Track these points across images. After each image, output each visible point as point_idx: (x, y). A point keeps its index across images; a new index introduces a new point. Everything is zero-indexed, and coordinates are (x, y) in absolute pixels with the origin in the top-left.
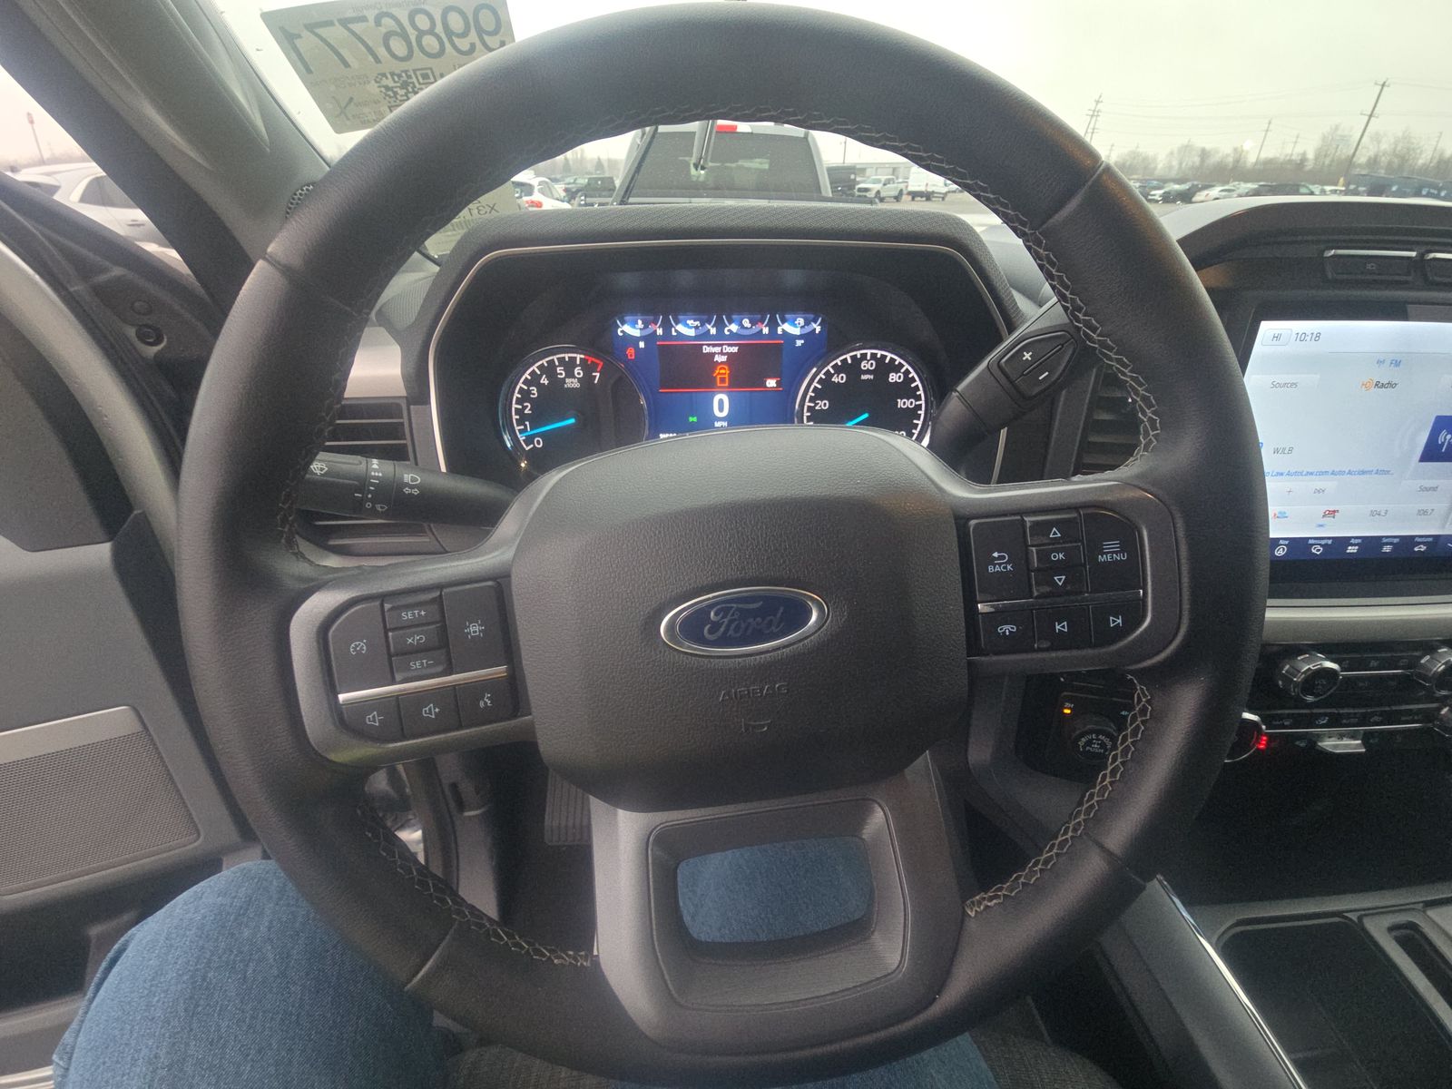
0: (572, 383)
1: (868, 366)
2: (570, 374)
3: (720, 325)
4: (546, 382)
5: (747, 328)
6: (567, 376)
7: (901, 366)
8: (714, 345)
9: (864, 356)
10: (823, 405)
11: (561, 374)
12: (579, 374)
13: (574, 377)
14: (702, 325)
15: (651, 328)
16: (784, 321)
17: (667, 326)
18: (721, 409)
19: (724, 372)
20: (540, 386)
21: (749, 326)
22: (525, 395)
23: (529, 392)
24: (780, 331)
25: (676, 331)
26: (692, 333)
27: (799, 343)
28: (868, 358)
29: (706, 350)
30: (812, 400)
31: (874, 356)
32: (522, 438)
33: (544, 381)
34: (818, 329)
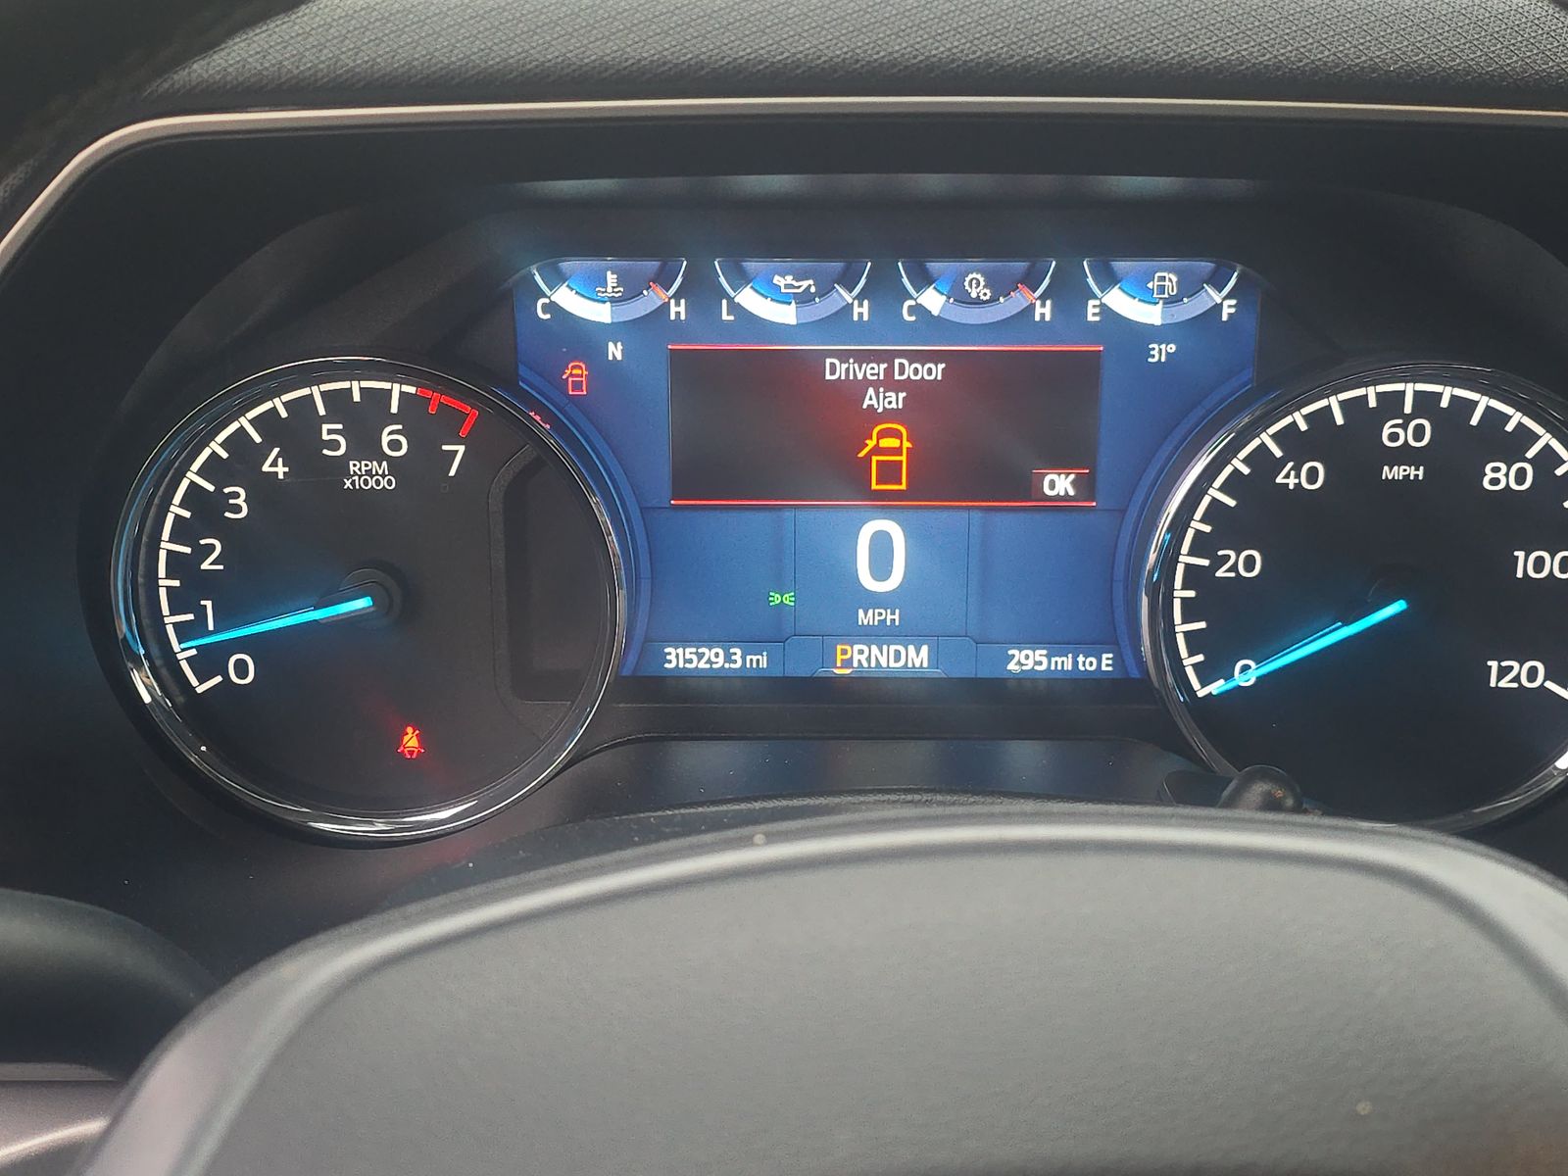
0: (369, 475)
1: (1406, 437)
2: (365, 445)
3: (887, 292)
4: (281, 470)
5: (978, 302)
6: (354, 453)
7: (1526, 437)
8: (863, 357)
9: (1391, 404)
10: (1242, 563)
11: (335, 445)
12: (395, 445)
13: (381, 457)
14: (824, 291)
15: (653, 298)
16: (1109, 280)
17: (701, 292)
18: (881, 570)
19: (893, 444)
20: (262, 489)
21: (986, 294)
22: (206, 510)
23: (221, 501)
24: (1092, 313)
25: (733, 307)
26: (785, 314)
27: (1160, 352)
28: (1408, 409)
29: (837, 371)
30: (1200, 546)
31: (1426, 404)
32: (184, 652)
33: (275, 466)
34: (1228, 310)
